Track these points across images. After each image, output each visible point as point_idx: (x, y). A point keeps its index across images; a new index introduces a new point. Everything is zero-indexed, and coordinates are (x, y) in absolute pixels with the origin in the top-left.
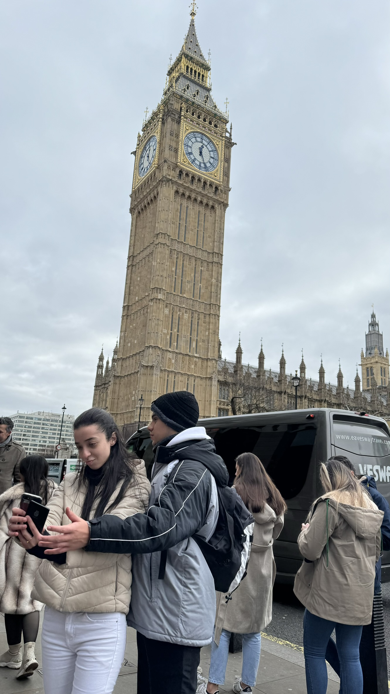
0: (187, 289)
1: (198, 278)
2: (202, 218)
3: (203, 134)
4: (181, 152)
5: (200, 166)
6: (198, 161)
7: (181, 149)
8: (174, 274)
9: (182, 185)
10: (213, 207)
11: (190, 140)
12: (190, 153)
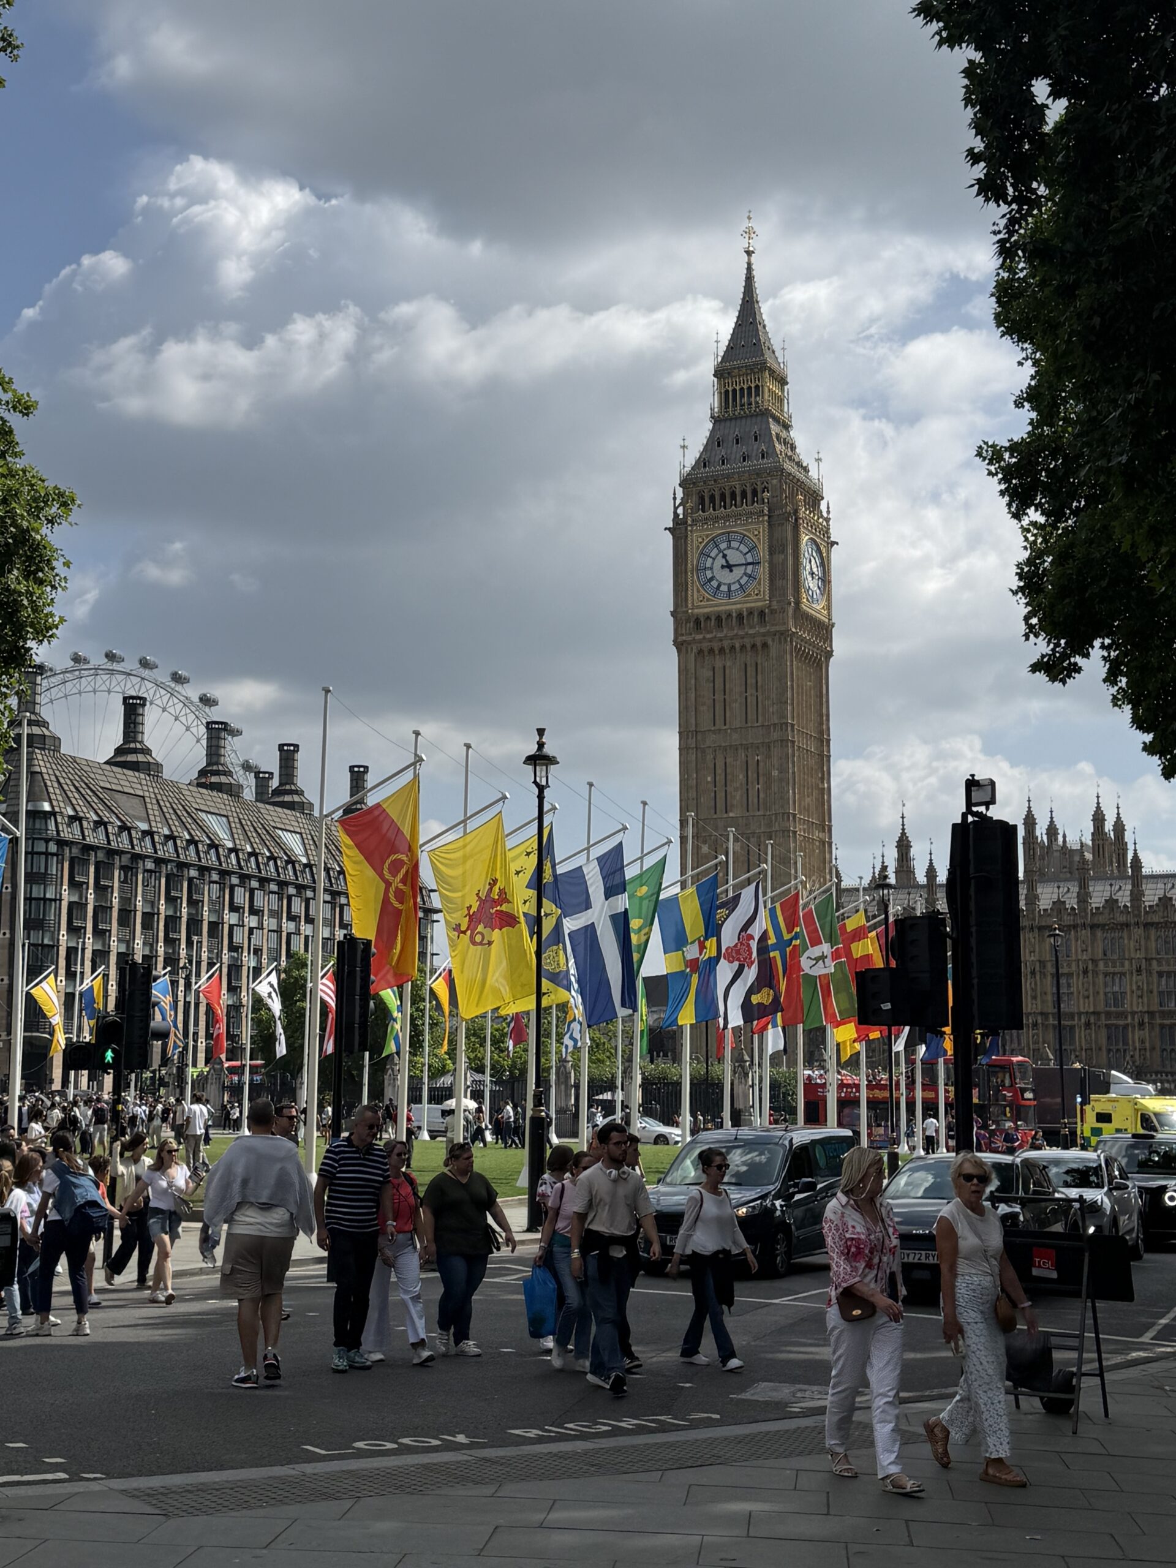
0: (735, 802)
1: (752, 775)
2: (751, 671)
3: (728, 533)
4: (693, 590)
5: (729, 590)
6: (725, 584)
7: (692, 583)
8: (711, 786)
9: (704, 638)
10: (765, 645)
11: (709, 556)
12: (712, 579)
